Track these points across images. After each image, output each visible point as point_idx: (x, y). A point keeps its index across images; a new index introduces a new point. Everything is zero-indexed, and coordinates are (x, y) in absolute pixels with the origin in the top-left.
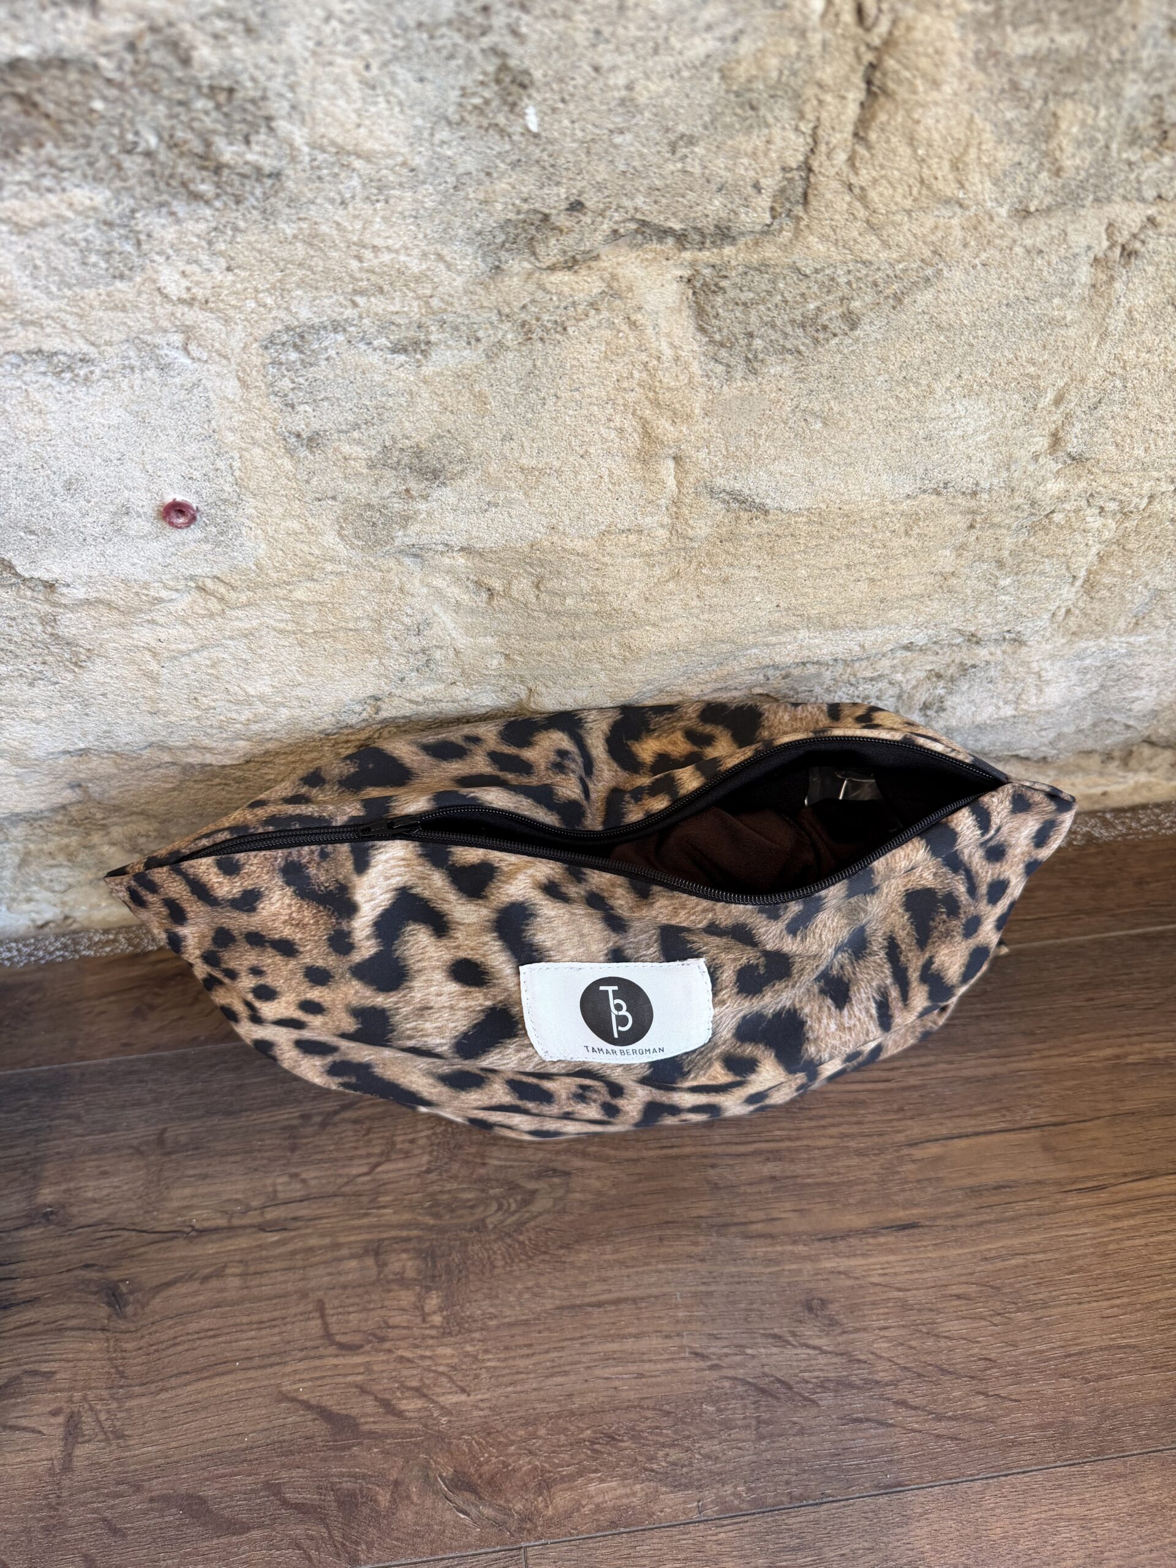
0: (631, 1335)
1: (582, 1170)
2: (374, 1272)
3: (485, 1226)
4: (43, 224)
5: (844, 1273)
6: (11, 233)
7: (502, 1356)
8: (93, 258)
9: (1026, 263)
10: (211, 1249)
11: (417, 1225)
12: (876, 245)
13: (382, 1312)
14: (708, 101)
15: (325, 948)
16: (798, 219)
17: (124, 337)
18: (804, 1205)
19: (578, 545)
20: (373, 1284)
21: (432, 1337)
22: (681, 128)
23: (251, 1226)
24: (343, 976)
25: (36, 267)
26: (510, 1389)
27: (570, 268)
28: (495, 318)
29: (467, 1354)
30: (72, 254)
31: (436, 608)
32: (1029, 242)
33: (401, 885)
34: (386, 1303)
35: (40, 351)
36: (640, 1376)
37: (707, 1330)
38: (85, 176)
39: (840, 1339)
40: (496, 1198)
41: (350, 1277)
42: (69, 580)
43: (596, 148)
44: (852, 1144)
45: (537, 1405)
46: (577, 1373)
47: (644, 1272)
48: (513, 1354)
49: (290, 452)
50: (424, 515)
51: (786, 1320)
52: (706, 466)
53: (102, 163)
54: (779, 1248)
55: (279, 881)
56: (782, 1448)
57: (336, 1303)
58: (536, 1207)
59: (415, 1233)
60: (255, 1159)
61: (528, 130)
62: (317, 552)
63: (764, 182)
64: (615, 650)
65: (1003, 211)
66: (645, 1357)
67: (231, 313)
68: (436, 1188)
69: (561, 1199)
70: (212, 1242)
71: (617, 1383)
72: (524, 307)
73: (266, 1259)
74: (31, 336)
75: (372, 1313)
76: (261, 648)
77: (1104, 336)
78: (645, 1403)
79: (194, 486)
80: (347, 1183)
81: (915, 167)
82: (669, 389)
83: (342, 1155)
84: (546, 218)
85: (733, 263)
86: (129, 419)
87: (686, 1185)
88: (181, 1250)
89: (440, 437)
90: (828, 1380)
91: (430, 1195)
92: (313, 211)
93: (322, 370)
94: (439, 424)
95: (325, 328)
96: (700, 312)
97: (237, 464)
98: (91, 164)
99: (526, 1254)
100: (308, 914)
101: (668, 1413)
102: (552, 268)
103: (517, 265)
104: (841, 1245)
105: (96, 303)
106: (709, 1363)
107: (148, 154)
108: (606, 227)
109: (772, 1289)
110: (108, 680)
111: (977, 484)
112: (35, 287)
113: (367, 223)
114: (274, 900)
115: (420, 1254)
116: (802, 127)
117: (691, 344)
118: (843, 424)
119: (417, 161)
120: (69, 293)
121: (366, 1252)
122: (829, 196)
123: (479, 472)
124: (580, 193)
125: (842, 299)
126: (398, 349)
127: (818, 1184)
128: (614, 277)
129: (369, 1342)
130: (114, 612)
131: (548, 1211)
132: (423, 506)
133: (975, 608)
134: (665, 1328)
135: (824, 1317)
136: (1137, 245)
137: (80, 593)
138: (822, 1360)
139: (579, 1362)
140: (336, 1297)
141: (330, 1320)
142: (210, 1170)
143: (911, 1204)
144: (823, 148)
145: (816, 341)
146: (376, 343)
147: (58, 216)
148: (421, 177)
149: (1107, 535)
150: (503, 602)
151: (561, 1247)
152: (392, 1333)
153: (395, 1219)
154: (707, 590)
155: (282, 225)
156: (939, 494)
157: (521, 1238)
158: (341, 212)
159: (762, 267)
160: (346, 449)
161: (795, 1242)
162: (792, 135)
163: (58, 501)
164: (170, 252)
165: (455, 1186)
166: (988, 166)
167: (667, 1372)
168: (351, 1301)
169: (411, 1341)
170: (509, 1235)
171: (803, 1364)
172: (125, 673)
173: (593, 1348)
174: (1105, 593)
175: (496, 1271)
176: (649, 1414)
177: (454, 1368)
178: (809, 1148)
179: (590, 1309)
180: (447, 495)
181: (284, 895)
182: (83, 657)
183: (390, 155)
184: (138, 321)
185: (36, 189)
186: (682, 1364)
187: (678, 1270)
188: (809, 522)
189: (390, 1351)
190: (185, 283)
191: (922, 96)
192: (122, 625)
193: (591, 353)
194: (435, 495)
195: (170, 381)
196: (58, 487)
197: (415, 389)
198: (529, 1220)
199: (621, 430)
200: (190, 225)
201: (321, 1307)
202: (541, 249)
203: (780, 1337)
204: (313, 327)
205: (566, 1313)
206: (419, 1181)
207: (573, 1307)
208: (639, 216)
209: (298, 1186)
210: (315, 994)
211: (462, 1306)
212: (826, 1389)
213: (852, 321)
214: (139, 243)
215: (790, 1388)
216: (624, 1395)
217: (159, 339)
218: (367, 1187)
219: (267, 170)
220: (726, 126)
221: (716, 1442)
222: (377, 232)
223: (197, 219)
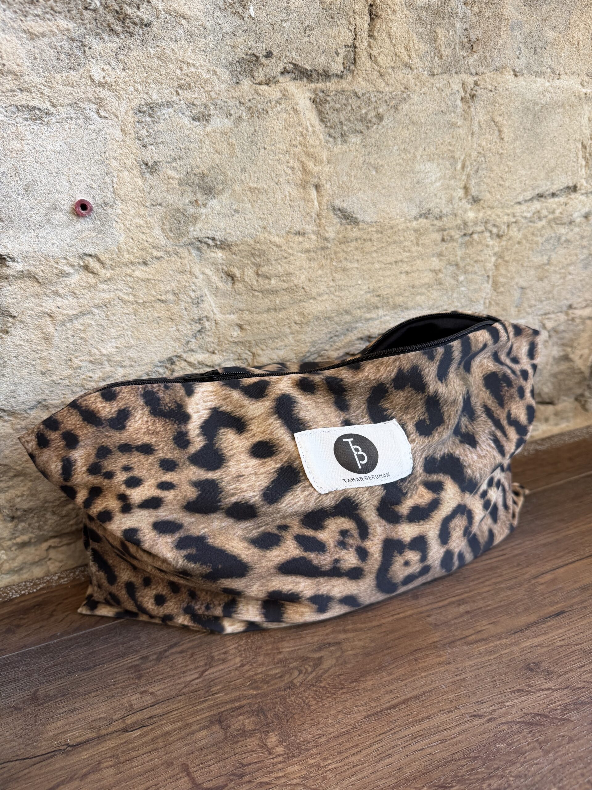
0: (425, 718)
1: (348, 639)
2: (221, 732)
3: (294, 685)
4: (43, 35)
5: (539, 645)
6: (27, 39)
7: (338, 759)
8: (63, 56)
9: (438, 94)
10: (85, 755)
11: (245, 697)
12: (383, 84)
13: (236, 757)
14: (316, 12)
15: (172, 445)
16: (353, 71)
17: (70, 102)
18: (493, 620)
19: (276, 239)
20: (223, 741)
21: (280, 763)
22: (307, 22)
23: (116, 731)
24: (184, 464)
25: (35, 58)
26: (354, 778)
27: (268, 84)
28: (238, 104)
29: (311, 766)
30: (53, 53)
31: (206, 291)
32: (438, 85)
33: (213, 406)
34: (237, 751)
35: (28, 106)
36: (444, 741)
37: (474, 700)
38: (66, 16)
39: (559, 680)
40: (296, 668)
41: (204, 742)
42: (15, 255)
43: (276, 27)
44: (503, 585)
45: (380, 783)
46: (398, 753)
47: (414, 680)
48: (346, 755)
49: (142, 174)
50: (204, 217)
51: (520, 680)
52: (331, 193)
53: (74, 12)
54: (492, 644)
55: (141, 401)
56: (564, 754)
57: (197, 762)
58: (326, 665)
59: (245, 702)
60: (112, 690)
61: (251, 16)
62: (150, 240)
63: (340, 51)
64: (296, 318)
65: (426, 73)
66: (441, 728)
67: (122, 92)
68: (251, 673)
69: (340, 657)
70: (86, 750)
71: (430, 750)
72: (250, 100)
73: (134, 749)
74: (25, 97)
75: (227, 761)
76: (113, 314)
77: (473, 134)
78: (456, 756)
79: (93, 192)
80: (185, 687)
81: (392, 49)
82: (313, 146)
83: (176, 672)
84: (257, 57)
85: (331, 89)
86: (66, 148)
87: (417, 629)
88: (59, 762)
89: (213, 168)
90: (566, 705)
91: (248, 678)
92: (163, 43)
93: (161, 126)
94: (213, 160)
95: (163, 105)
96: (320, 113)
97: (115, 180)
98: (69, 11)
99: (329, 692)
100: (159, 425)
101: (475, 758)
102: (260, 84)
103: (246, 84)
104: (528, 633)
105: (60, 81)
106: (486, 719)
107: (95, 10)
108: (281, 65)
109: (501, 666)
110: (21, 343)
111: (441, 212)
112: (32, 70)
113: (186, 51)
114: (137, 419)
115: (252, 713)
116: (350, 27)
117: (319, 127)
118: (384, 172)
119: (207, 24)
120: (47, 74)
121: (212, 723)
122: (364, 59)
123: (230, 191)
124: (271, 47)
125: (375, 108)
126: (196, 119)
127: (495, 608)
128: (285, 90)
129: (231, 780)
130: (36, 284)
131: (335, 665)
132: (203, 211)
133: (452, 296)
134: (445, 707)
135: (542, 671)
136: (474, 92)
137: (19, 267)
138: (556, 695)
139: (397, 745)
140: (196, 758)
141: (194, 775)
142: (77, 705)
143: (552, 604)
144: (359, 36)
145: (368, 128)
146: (186, 113)
147: (51, 31)
148: (208, 32)
149: (496, 249)
150: (240, 285)
151: (352, 682)
152: (248, 769)
153: (227, 698)
154: (337, 276)
155: (149, 48)
156: (427, 218)
157: (322, 685)
158: (175, 44)
159: (343, 91)
160: (169, 172)
161: (500, 639)
162: (347, 31)
163: (20, 198)
164: (99, 57)
165: (264, 668)
166: (417, 50)
167: (460, 733)
168: (209, 757)
169: (265, 770)
170: (314, 686)
171: (547, 700)
172: (33, 337)
173: (402, 734)
174: (502, 289)
175: (313, 708)
176: (463, 762)
177: (304, 778)
178: (479, 594)
179: (388, 711)
180: (215, 204)
181: (143, 414)
182: (10, 324)
183: (197, 20)
184: (78, 93)
185: (44, 19)
186: (468, 725)
187: (436, 673)
188: (377, 231)
189: (250, 782)
190: (103, 74)
191: (390, 16)
192: (37, 295)
193: (278, 125)
194: (210, 204)
195: (89, 126)
196: (21, 188)
197: (202, 138)
198: (323, 674)
199: (293, 168)
200: (109, 44)
201: (186, 769)
202: (256, 74)
203: (522, 690)
204: (158, 104)
205: (372, 718)
206: (237, 672)
207: (376, 713)
208: (293, 61)
209: (149, 697)
210: (168, 477)
211: (296, 736)
212: (570, 710)
213: (380, 117)
214: (85, 52)
215: (547, 717)
216: (438, 756)
217: (86, 105)
218: (201, 685)
219: (146, 21)
220: (323, 24)
221: (519, 765)
222: (190, 56)
223: (113, 43)
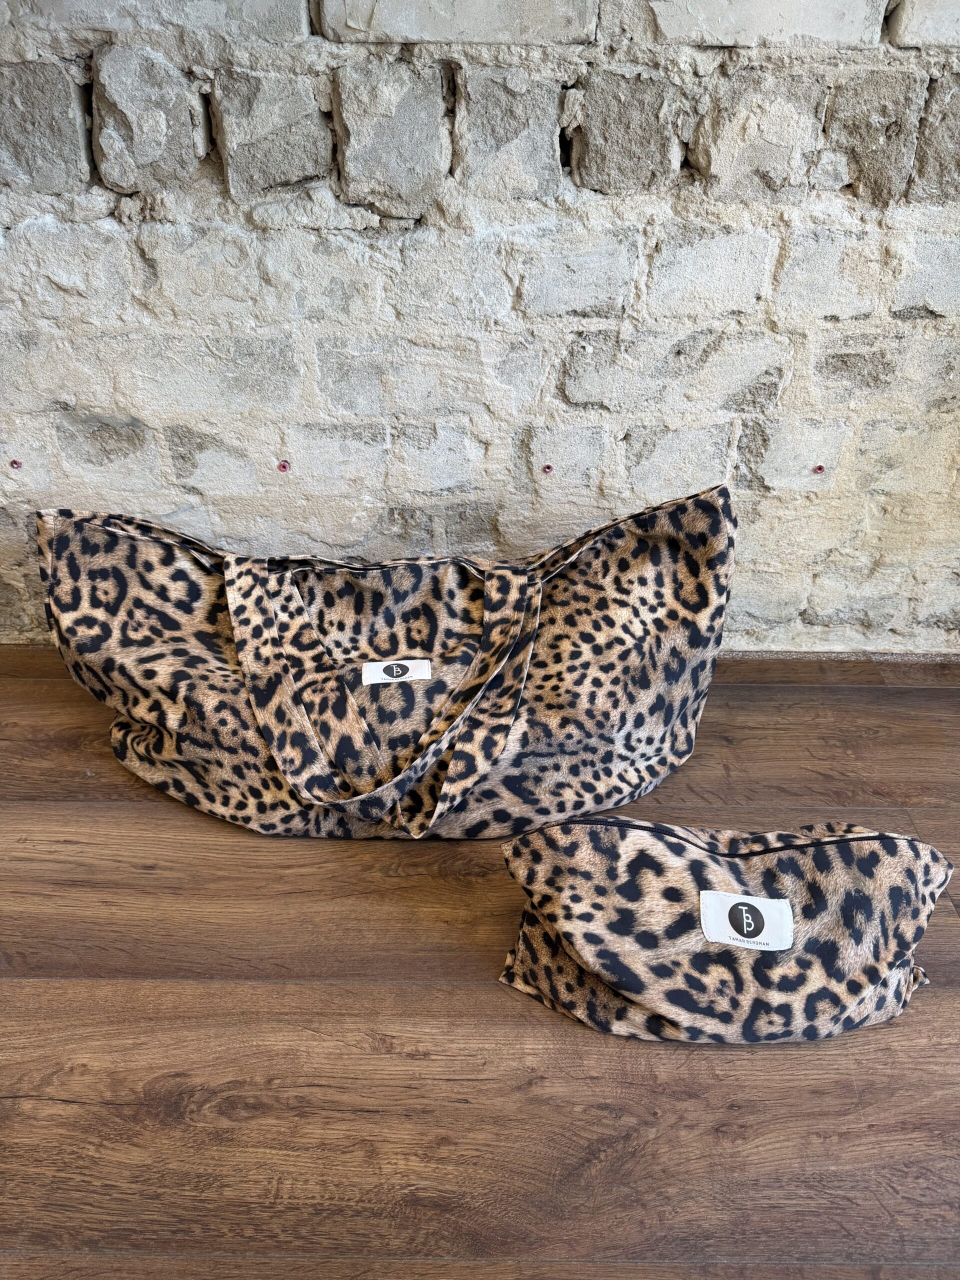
4: (833, 388)
7: (880, 767)
8: (838, 397)
10: (758, 732)
11: (836, 734)
13: (832, 753)
17: (833, 418)
19: (921, 495)
21: (852, 760)
23: (773, 728)
25: (825, 398)
26: (887, 774)
27: (947, 413)
28: (925, 423)
29: (867, 765)
30: (834, 395)
31: (867, 516)
35: (812, 419)
36: (934, 776)
38: (847, 378)
40: (864, 731)
41: (815, 744)
42: (776, 488)
45: (898, 779)
46: (910, 773)
48: (884, 767)
49: (857, 455)
50: (882, 479)
53: (853, 376)
58: (880, 734)
59: (836, 736)
61: (949, 379)
62: (847, 488)
66: (935, 772)
67: (862, 414)
69: (889, 733)
71: (926, 777)
72: (933, 421)
73: (782, 737)
75: (828, 753)
76: (811, 522)
78: (938, 782)
79: (827, 462)
80: (804, 722)
83: (799, 715)
84: (946, 399)
86: (822, 440)
89: (898, 455)
91: (838, 727)
92: (894, 392)
93: (877, 432)
94: (899, 451)
95: (882, 421)
97: (841, 457)
99: (880, 744)
102: (943, 412)
103: (934, 411)
105: (832, 408)
107: (864, 376)
112: (821, 403)
113: (905, 396)
115: (840, 741)
119: (922, 383)
120: (827, 405)
121: (819, 738)
123: (903, 467)
126: (898, 429)
129: (829, 759)
130: (779, 502)
131: (885, 736)
132: (883, 476)
137: (776, 493)
140: (812, 748)
141: (812, 752)
146: (893, 426)
147: (837, 386)
148: (922, 387)
150: (888, 516)
151: (893, 744)
152: (838, 758)
153: (827, 732)
154: (954, 520)
155: (885, 394)
157: (877, 741)
158: (900, 393)
160: (872, 456)
163: (790, 461)
164: (856, 398)
165: (847, 726)
168: (819, 749)
169: (845, 760)
180: (891, 473)
183: (917, 381)
184: (839, 414)
190: (855, 406)
192: (777, 507)
193: (946, 435)
194: (888, 473)
196: (792, 457)
197: (898, 440)
198: (879, 737)
201: (807, 749)
202: (941, 407)
204: (879, 421)
205: (900, 759)
206: (832, 724)
209: (786, 721)
211: (861, 754)
214: (850, 395)
216: (929, 780)
217: (840, 420)
218: (813, 723)
219: (888, 382)
222: (907, 399)
223: (866, 391)
